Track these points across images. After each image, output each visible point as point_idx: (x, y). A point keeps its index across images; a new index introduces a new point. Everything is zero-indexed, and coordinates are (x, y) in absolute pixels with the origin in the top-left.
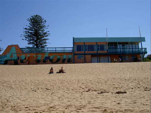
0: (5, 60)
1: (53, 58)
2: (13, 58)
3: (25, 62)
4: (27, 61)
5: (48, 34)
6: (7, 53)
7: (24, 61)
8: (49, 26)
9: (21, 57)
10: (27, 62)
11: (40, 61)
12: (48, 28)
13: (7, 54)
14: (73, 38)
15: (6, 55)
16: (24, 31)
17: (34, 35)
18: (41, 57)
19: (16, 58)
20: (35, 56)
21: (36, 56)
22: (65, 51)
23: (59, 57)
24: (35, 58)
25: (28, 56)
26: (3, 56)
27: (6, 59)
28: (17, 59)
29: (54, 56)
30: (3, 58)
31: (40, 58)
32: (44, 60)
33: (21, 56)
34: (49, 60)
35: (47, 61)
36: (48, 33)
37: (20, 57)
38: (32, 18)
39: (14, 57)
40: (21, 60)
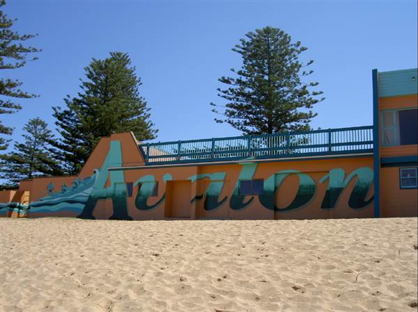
0: (86, 199)
1: (276, 188)
2: (110, 190)
3: (153, 206)
4: (161, 200)
5: (315, 94)
6: (96, 170)
7: (149, 204)
8: (312, 62)
9: (140, 185)
10: (163, 205)
11: (220, 200)
12: (311, 72)
13: (95, 172)
14: (375, 72)
15: (92, 177)
16: (219, 90)
17: (257, 103)
18: (225, 181)
19: (122, 188)
20: (194, 178)
21: (198, 180)
22: (334, 149)
23: (306, 180)
24: (194, 186)
25: (168, 177)
26: (82, 181)
27: (89, 191)
28: (124, 193)
29: (281, 178)
30: (82, 190)
31: (220, 185)
32: (233, 196)
33: (140, 180)
34: (256, 198)
35: (249, 203)
36: (310, 89)
37: (135, 185)
38: (248, 40)
39: (115, 184)
40: (139, 195)
